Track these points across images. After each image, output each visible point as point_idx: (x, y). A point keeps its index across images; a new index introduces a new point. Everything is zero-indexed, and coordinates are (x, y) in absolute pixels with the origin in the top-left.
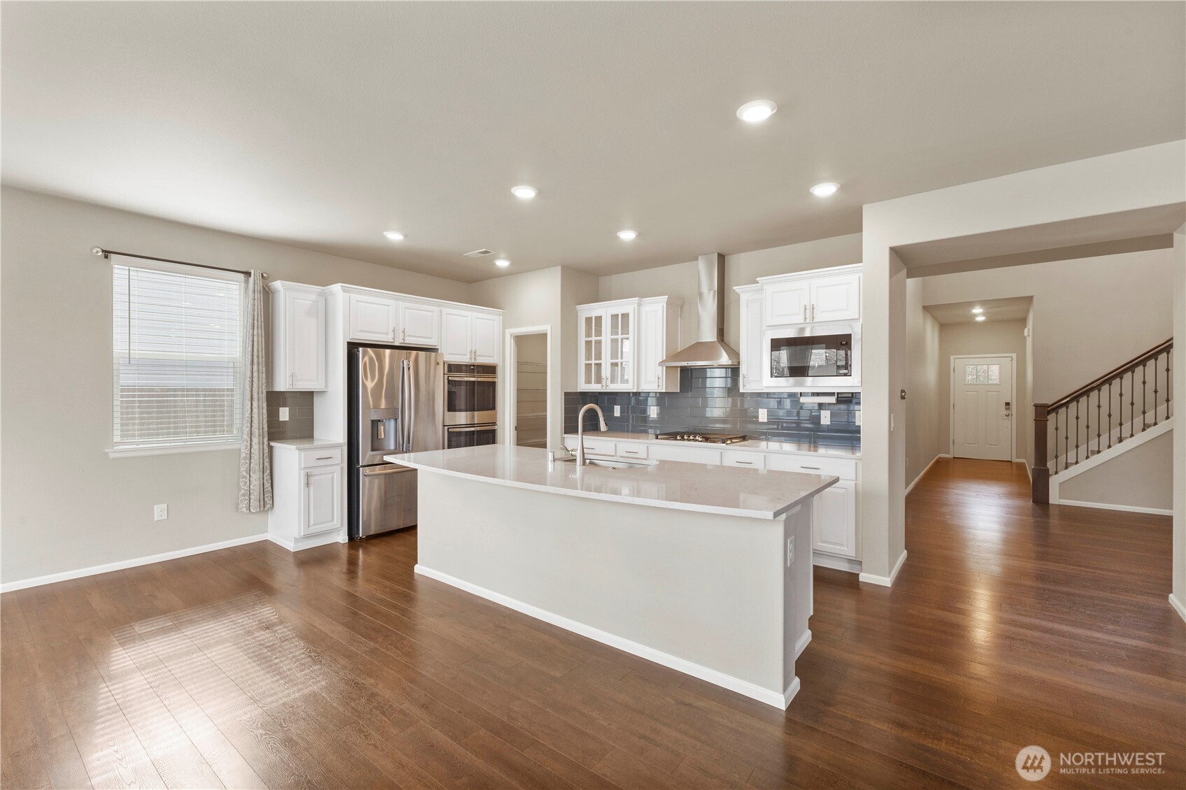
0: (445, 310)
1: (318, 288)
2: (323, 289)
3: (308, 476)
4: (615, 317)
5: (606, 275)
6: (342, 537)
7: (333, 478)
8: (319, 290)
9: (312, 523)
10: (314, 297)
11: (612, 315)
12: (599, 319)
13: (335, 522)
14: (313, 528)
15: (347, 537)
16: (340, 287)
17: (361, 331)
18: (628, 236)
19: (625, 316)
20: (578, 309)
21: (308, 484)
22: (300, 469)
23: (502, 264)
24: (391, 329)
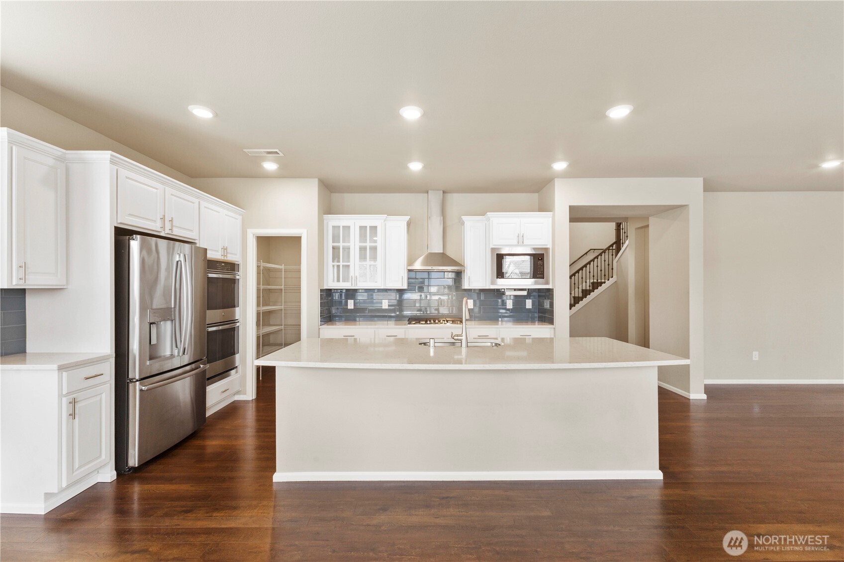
0: (204, 204)
1: (58, 151)
2: (65, 153)
3: (74, 402)
4: (363, 228)
5: (339, 192)
6: (109, 475)
7: (101, 400)
8: (60, 154)
9: (77, 465)
10: (51, 162)
11: (360, 227)
12: (347, 228)
13: (103, 457)
14: (77, 472)
15: (115, 473)
16: (109, 156)
17: (130, 214)
18: (416, 167)
19: (374, 229)
20: (324, 218)
21: (73, 415)
22: (61, 396)
23: (270, 166)
24: (159, 216)
